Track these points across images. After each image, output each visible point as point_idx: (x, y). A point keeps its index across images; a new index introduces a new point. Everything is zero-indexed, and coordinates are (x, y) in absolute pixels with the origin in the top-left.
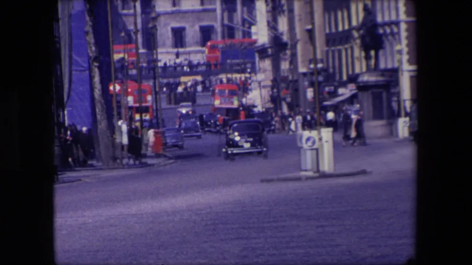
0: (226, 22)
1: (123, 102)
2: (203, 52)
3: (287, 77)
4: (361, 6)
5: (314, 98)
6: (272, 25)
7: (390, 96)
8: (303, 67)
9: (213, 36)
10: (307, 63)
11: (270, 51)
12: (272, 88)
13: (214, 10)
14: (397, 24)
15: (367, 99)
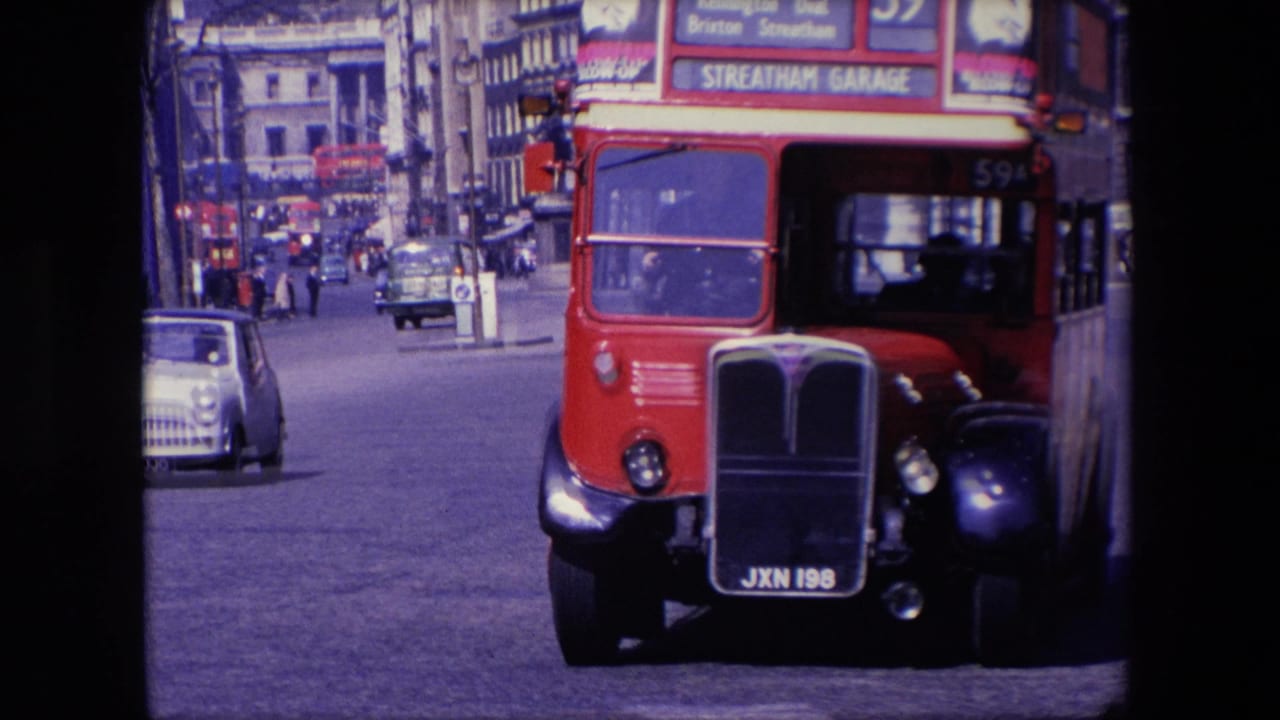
0: (344, 120)
1: (195, 232)
2: (309, 163)
3: (431, 200)
5: (470, 230)
6: (411, 126)
8: (453, 185)
9: (325, 141)
10: (461, 180)
11: (406, 163)
12: (409, 215)
13: (326, 105)
15: (547, 231)
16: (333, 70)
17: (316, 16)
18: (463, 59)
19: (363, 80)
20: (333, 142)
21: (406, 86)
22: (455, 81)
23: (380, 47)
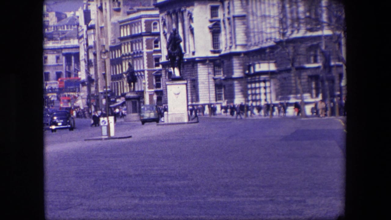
0: (67, 70)
2: (57, 83)
3: (94, 94)
4: (127, 63)
5: (106, 103)
6: (88, 72)
7: (140, 102)
8: (101, 90)
9: (61, 76)
10: (103, 88)
11: (86, 83)
12: (87, 99)
13: (62, 65)
14: (143, 71)
15: (129, 104)
16: (64, 55)
17: (59, 38)
18: (104, 51)
19: (73, 58)
20: (64, 76)
21: (86, 60)
22: (101, 58)
23: (78, 47)
